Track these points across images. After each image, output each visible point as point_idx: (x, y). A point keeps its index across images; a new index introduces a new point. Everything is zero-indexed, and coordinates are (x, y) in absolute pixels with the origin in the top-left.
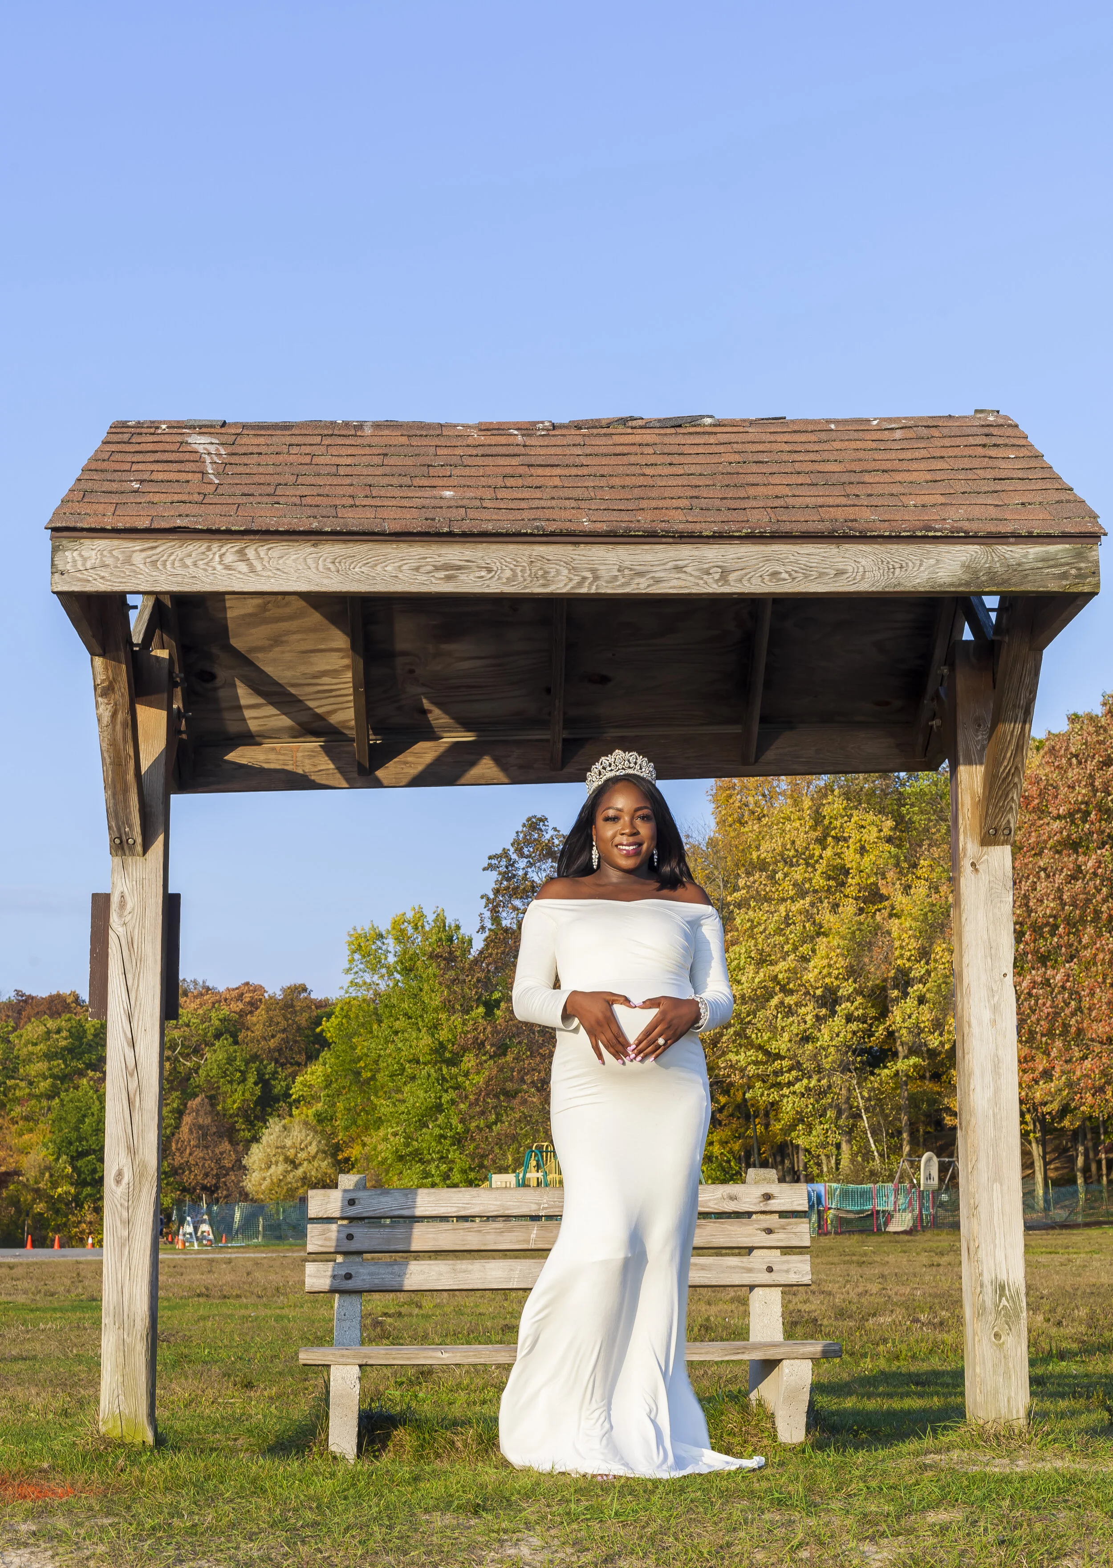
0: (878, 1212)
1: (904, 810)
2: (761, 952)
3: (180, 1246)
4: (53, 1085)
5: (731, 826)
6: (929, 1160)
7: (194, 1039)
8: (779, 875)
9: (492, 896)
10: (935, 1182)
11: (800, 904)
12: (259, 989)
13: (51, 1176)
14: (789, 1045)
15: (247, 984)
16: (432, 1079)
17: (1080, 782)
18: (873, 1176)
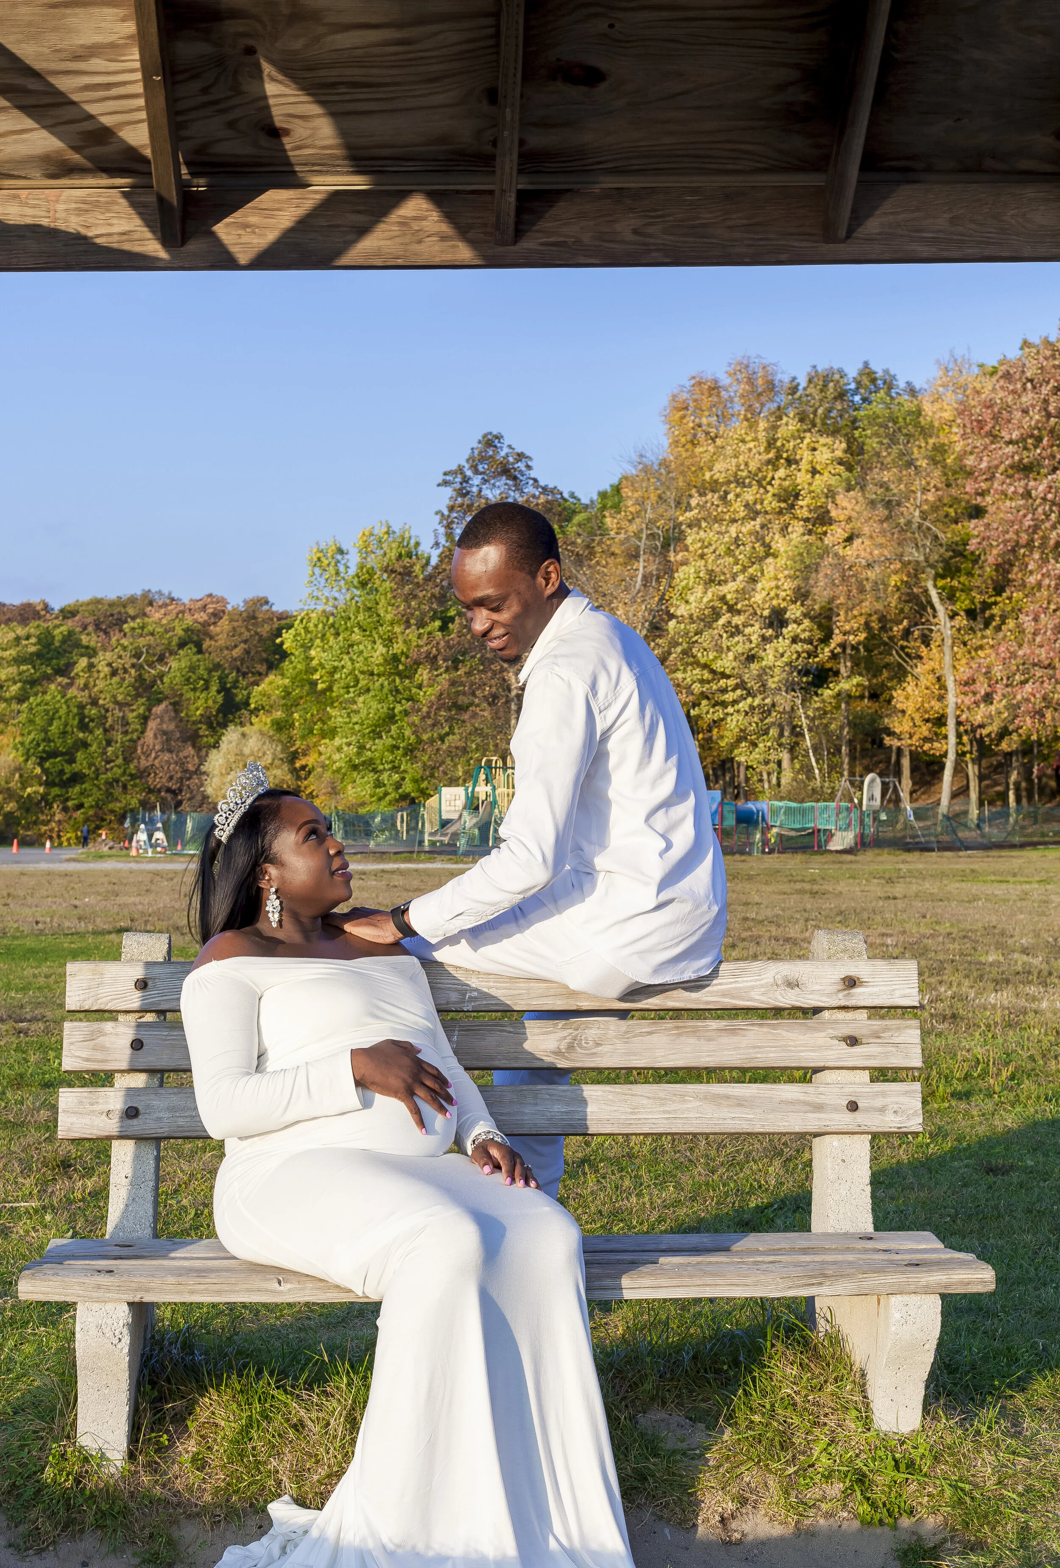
0: (819, 830)
1: (857, 433)
2: (710, 572)
3: (133, 852)
4: (22, 689)
5: (684, 446)
6: (872, 781)
7: (159, 648)
8: (731, 497)
9: (446, 513)
10: (877, 803)
11: (750, 526)
12: (222, 601)
13: (21, 776)
14: (734, 664)
15: (210, 595)
16: (385, 690)
17: (1033, 406)
18: (817, 795)
